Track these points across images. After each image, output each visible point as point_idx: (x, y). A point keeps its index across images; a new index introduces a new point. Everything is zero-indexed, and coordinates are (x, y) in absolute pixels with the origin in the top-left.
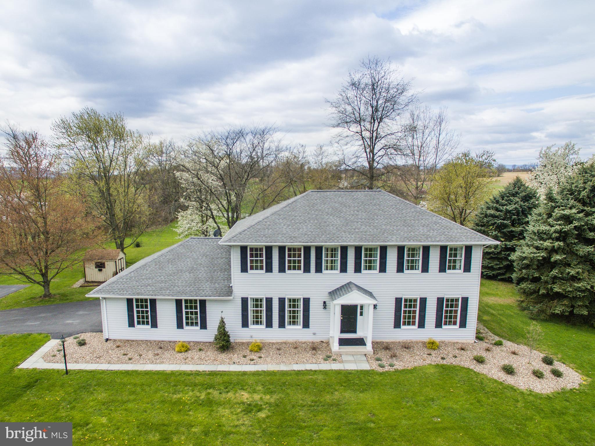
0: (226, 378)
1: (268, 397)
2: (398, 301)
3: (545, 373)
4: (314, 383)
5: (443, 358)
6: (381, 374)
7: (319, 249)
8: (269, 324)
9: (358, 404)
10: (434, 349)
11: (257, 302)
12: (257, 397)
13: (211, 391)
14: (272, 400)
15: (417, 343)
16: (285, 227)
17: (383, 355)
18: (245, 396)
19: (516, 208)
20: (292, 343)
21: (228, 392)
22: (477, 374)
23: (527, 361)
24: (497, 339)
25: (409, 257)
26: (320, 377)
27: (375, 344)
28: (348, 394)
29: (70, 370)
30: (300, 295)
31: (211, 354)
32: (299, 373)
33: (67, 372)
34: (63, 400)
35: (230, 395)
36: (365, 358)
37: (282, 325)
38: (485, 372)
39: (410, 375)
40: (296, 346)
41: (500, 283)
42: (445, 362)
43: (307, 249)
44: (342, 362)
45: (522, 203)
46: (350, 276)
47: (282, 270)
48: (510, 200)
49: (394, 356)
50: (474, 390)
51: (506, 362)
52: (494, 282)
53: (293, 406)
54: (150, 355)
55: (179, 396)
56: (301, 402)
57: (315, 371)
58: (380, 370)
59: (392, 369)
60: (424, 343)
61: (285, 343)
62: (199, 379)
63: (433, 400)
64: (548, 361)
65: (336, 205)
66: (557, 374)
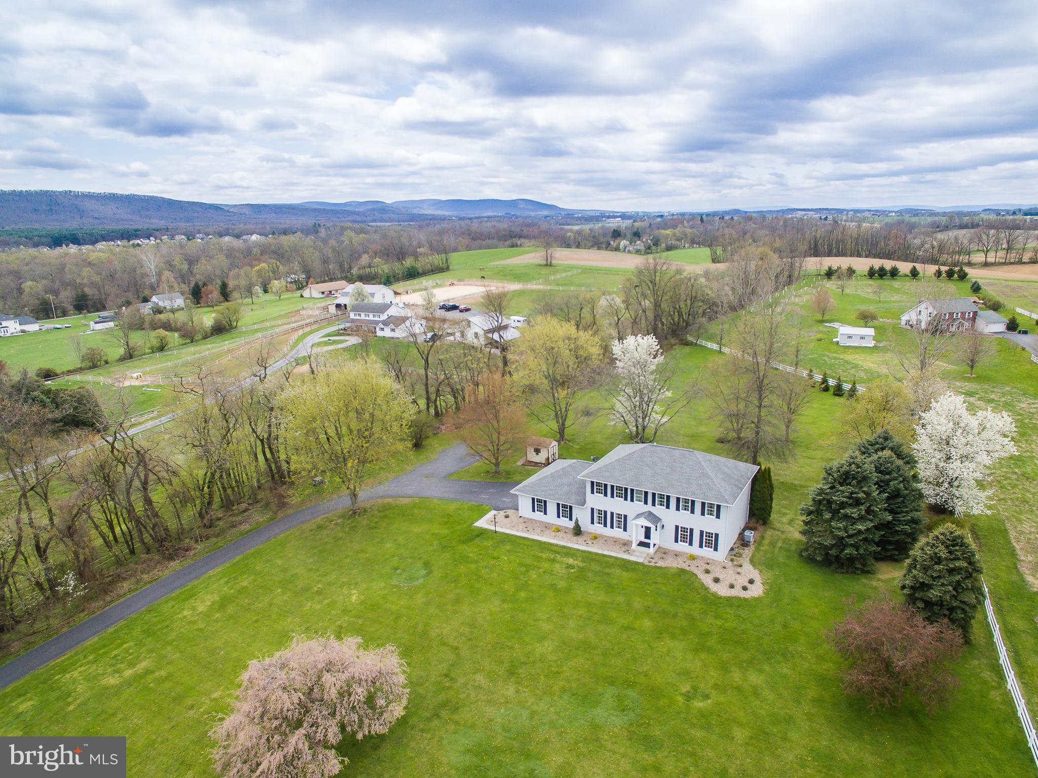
0: (568, 550)
1: (581, 564)
2: (677, 527)
5: (689, 566)
6: (648, 566)
7: (632, 490)
8: (605, 525)
9: (619, 576)
10: (691, 560)
11: (599, 512)
12: (576, 562)
13: (558, 555)
15: (686, 554)
18: (571, 561)
20: (616, 539)
21: (565, 557)
25: (683, 504)
26: (613, 560)
28: (619, 571)
29: (499, 532)
30: (622, 513)
32: (605, 555)
33: (496, 532)
34: (491, 545)
36: (645, 556)
37: (612, 527)
38: (703, 578)
43: (626, 489)
44: (634, 556)
46: (650, 507)
47: (612, 497)
49: (663, 558)
50: (684, 585)
51: (722, 576)
53: (589, 571)
54: (539, 530)
55: (543, 555)
56: (594, 569)
57: (613, 557)
59: (654, 565)
61: (612, 538)
62: (556, 549)
63: (656, 583)
64: (751, 582)
66: (745, 589)
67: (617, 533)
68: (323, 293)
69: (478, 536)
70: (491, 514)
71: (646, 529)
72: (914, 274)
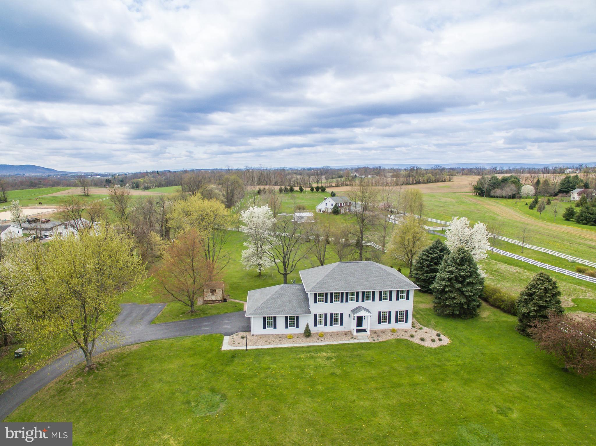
1: (333, 354)
2: (380, 313)
3: (436, 340)
4: (349, 348)
5: (398, 336)
6: (374, 343)
7: (347, 293)
8: (326, 325)
9: (367, 354)
10: (394, 332)
11: (321, 315)
12: (329, 354)
13: (311, 353)
14: (335, 355)
15: (388, 330)
16: (332, 283)
17: (374, 335)
18: (325, 354)
19: (436, 256)
20: (336, 332)
21: (317, 353)
22: (411, 342)
23: (430, 335)
24: (421, 326)
25: (384, 294)
26: (351, 346)
27: (371, 331)
28: (363, 351)
29: (249, 349)
30: (339, 312)
31: (304, 339)
32: (342, 344)
33: (247, 350)
34: (253, 360)
35: (319, 354)
36: (367, 337)
37: (331, 324)
38: (413, 340)
39: (385, 343)
40: (338, 333)
41: (429, 295)
42: (398, 338)
43: (342, 293)
44: (358, 339)
45: (439, 253)
46: (360, 303)
47: (331, 302)
48: (434, 251)
49: (378, 336)
50: (409, 348)
51: (422, 337)
52: (426, 294)
53: (344, 357)
54: (277, 341)
55: (300, 356)
56: (346, 355)
57: (349, 343)
58: (374, 342)
59: (378, 341)
60: (390, 330)
61: (332, 332)
62: (304, 349)
63: (394, 352)
64: (438, 335)
65: (352, 270)
66: (440, 340)
67: (336, 328)
69: (233, 357)
70: (226, 339)
71: (360, 321)
72: (301, 190)
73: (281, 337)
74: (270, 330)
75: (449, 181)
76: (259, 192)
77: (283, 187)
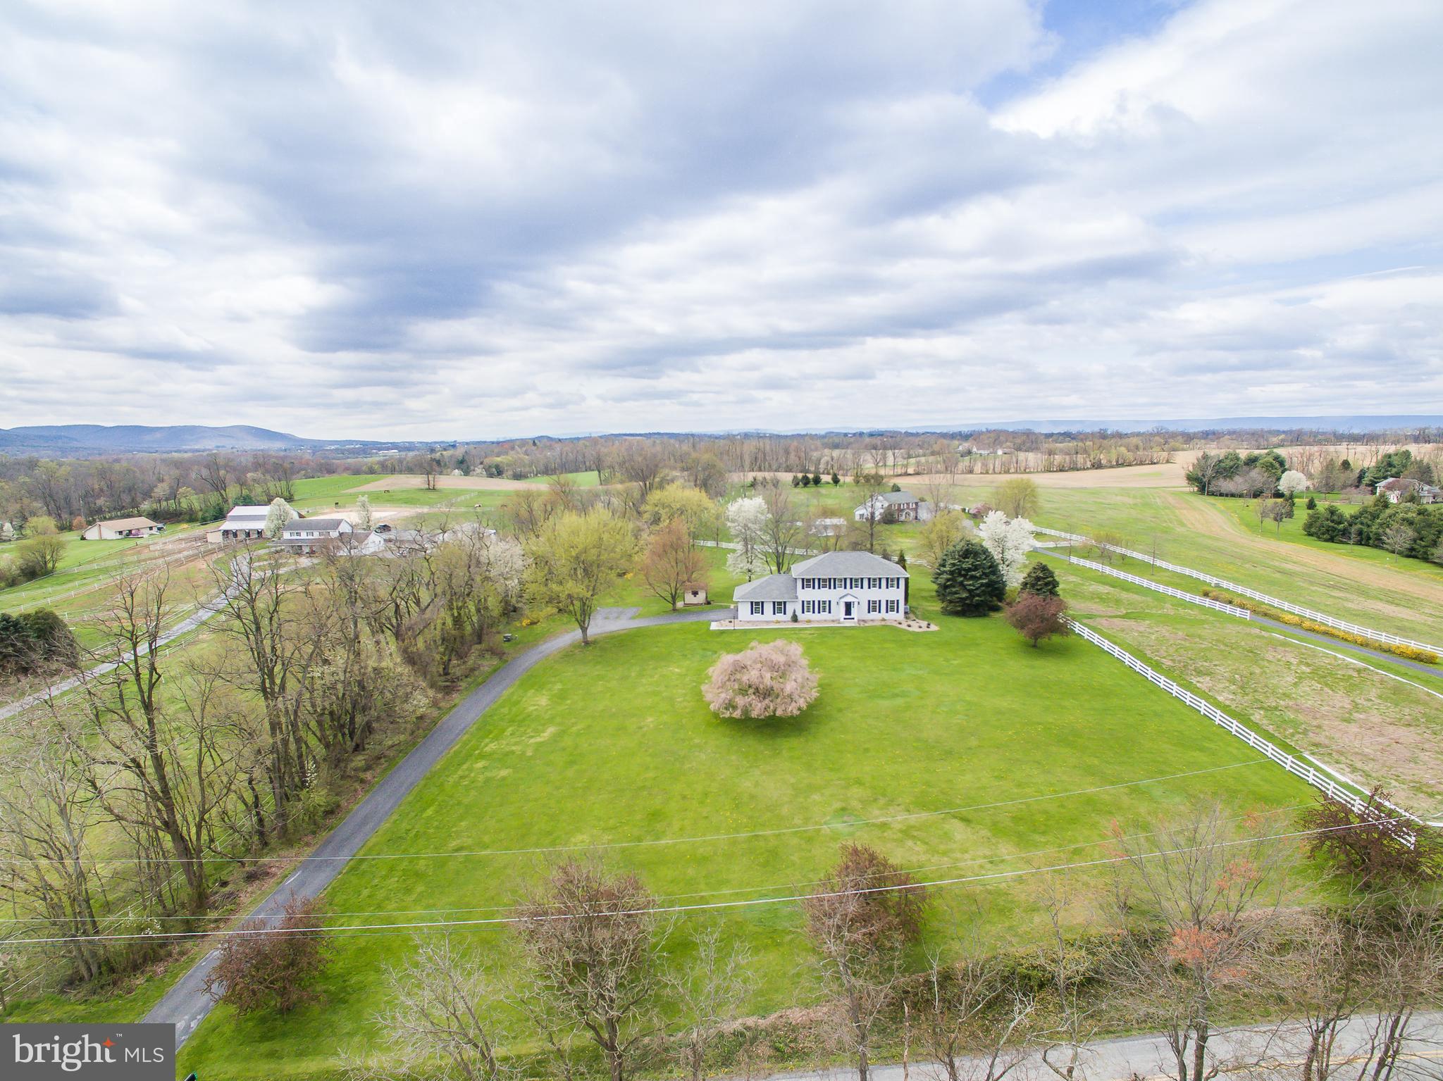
2: (869, 601)
3: (923, 627)
5: (890, 625)
7: (835, 580)
8: (814, 612)
10: (885, 623)
11: (809, 602)
15: (877, 619)
16: (820, 570)
17: (863, 625)
20: (824, 620)
25: (873, 582)
27: (859, 620)
29: (734, 629)
30: (827, 599)
31: (791, 623)
32: (827, 627)
36: (853, 623)
37: (819, 612)
39: (873, 630)
40: (826, 621)
43: (830, 580)
44: (844, 624)
46: (849, 590)
47: (819, 588)
49: (868, 625)
57: (833, 626)
60: (880, 620)
61: (821, 620)
65: (843, 559)
67: (825, 615)
68: (121, 533)
69: (722, 634)
70: (713, 624)
71: (848, 607)
72: (836, 481)
73: (768, 622)
74: (757, 616)
75: (1168, 462)
76: (753, 485)
77: (800, 475)
